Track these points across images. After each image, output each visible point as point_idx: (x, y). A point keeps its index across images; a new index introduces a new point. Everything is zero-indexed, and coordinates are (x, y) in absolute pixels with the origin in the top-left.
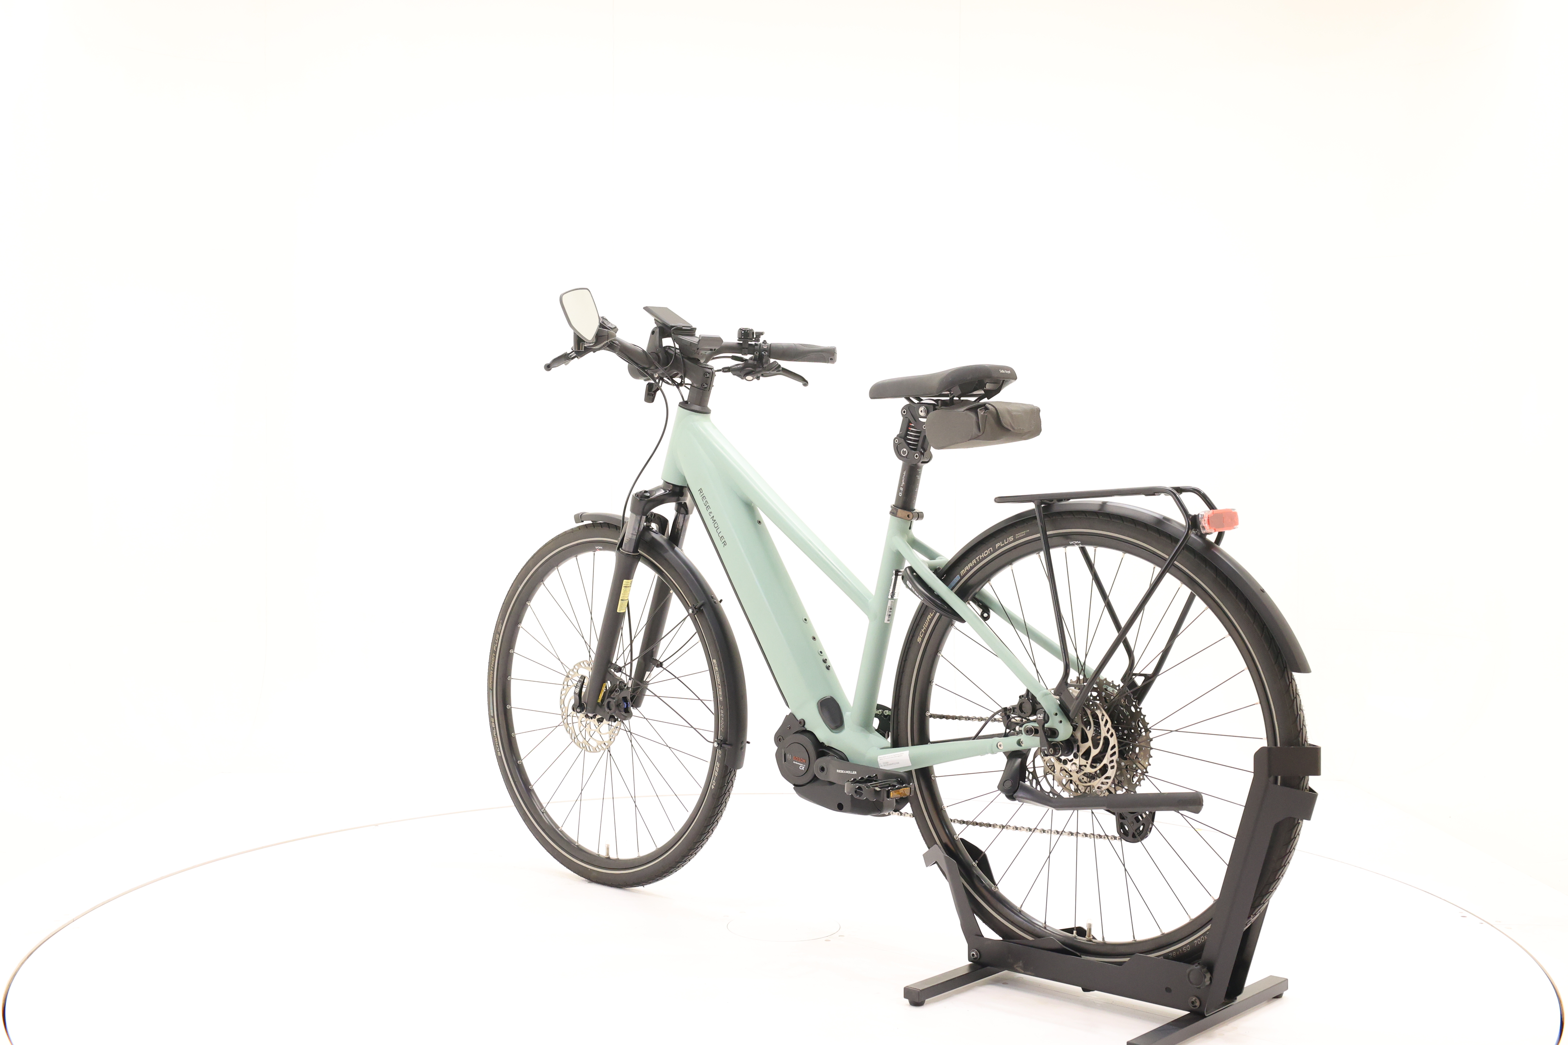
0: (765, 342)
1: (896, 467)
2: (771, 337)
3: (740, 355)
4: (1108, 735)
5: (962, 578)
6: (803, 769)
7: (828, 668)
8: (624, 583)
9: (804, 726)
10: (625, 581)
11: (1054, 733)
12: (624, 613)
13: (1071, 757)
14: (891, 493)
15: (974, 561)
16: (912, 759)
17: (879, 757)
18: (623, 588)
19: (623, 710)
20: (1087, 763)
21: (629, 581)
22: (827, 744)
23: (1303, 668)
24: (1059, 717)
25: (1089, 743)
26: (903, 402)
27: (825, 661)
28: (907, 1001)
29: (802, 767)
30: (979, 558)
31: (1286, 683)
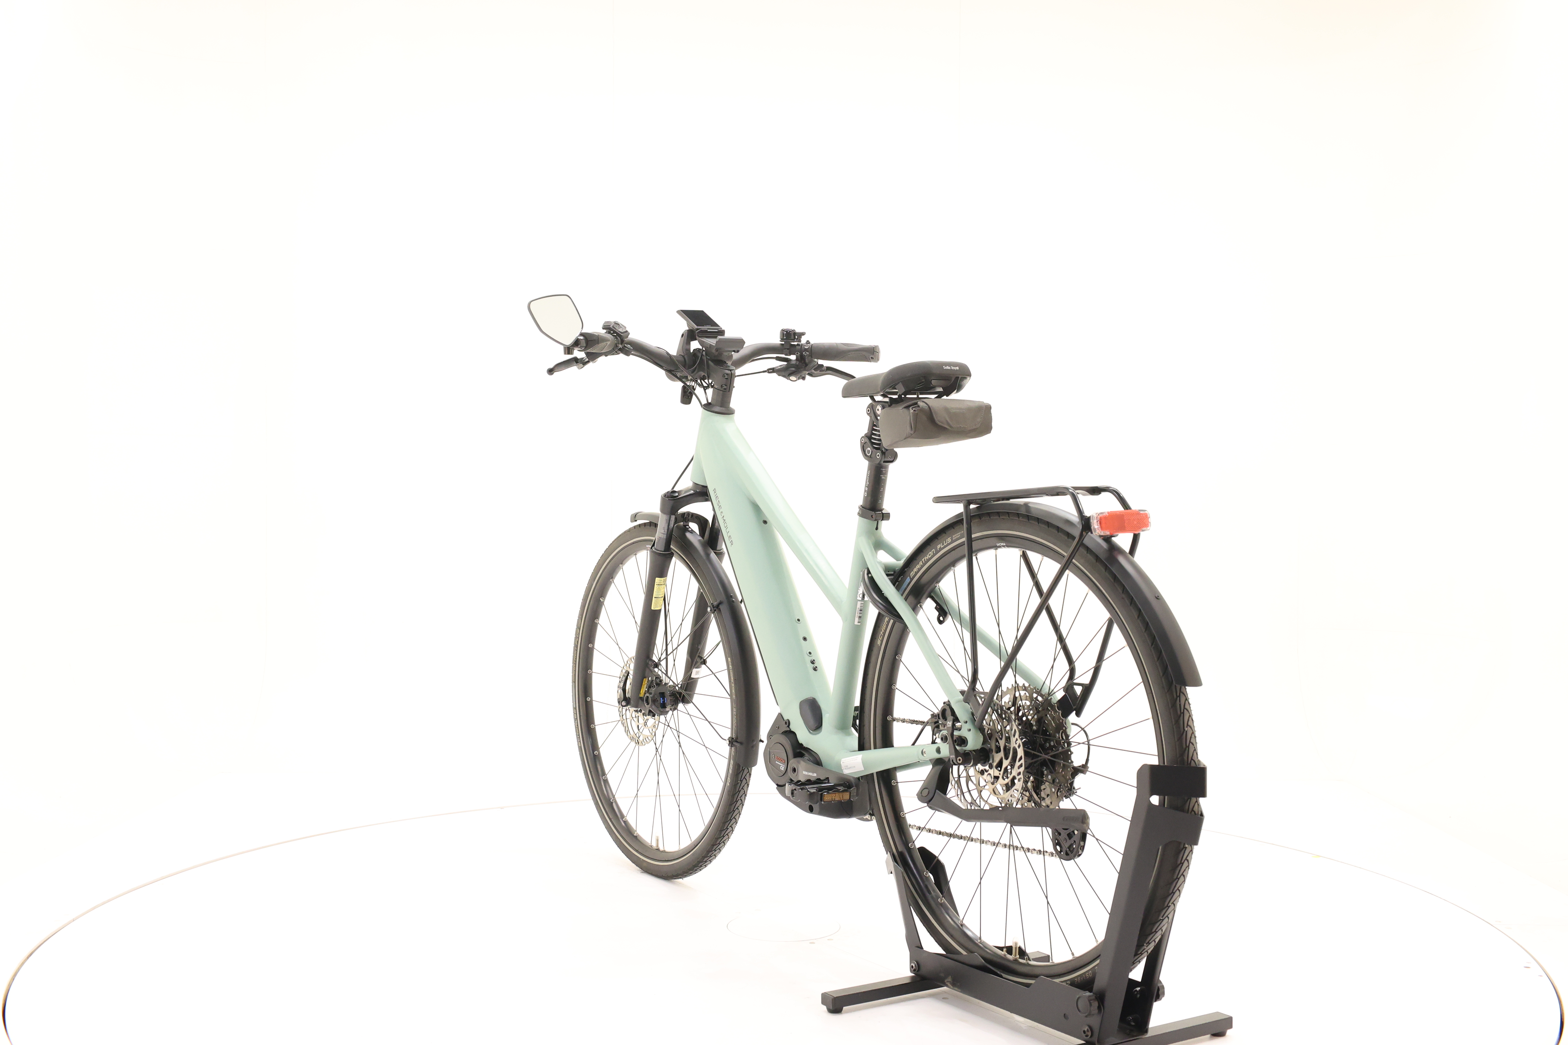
0: (808, 342)
1: (861, 468)
2: (813, 337)
3: (783, 356)
4: (1017, 746)
5: (912, 580)
6: (783, 769)
7: (815, 669)
8: (656, 581)
9: (789, 726)
10: (657, 579)
11: (963, 741)
12: (660, 610)
13: (987, 768)
14: (858, 495)
15: (921, 563)
16: (864, 763)
17: (842, 760)
18: (656, 586)
19: (659, 706)
20: (1000, 774)
21: (662, 579)
22: (805, 745)
23: (1197, 682)
24: (969, 726)
25: (1002, 754)
26: (867, 401)
27: (813, 662)
28: (824, 1008)
29: (783, 768)
30: (925, 560)
31: (1173, 696)
